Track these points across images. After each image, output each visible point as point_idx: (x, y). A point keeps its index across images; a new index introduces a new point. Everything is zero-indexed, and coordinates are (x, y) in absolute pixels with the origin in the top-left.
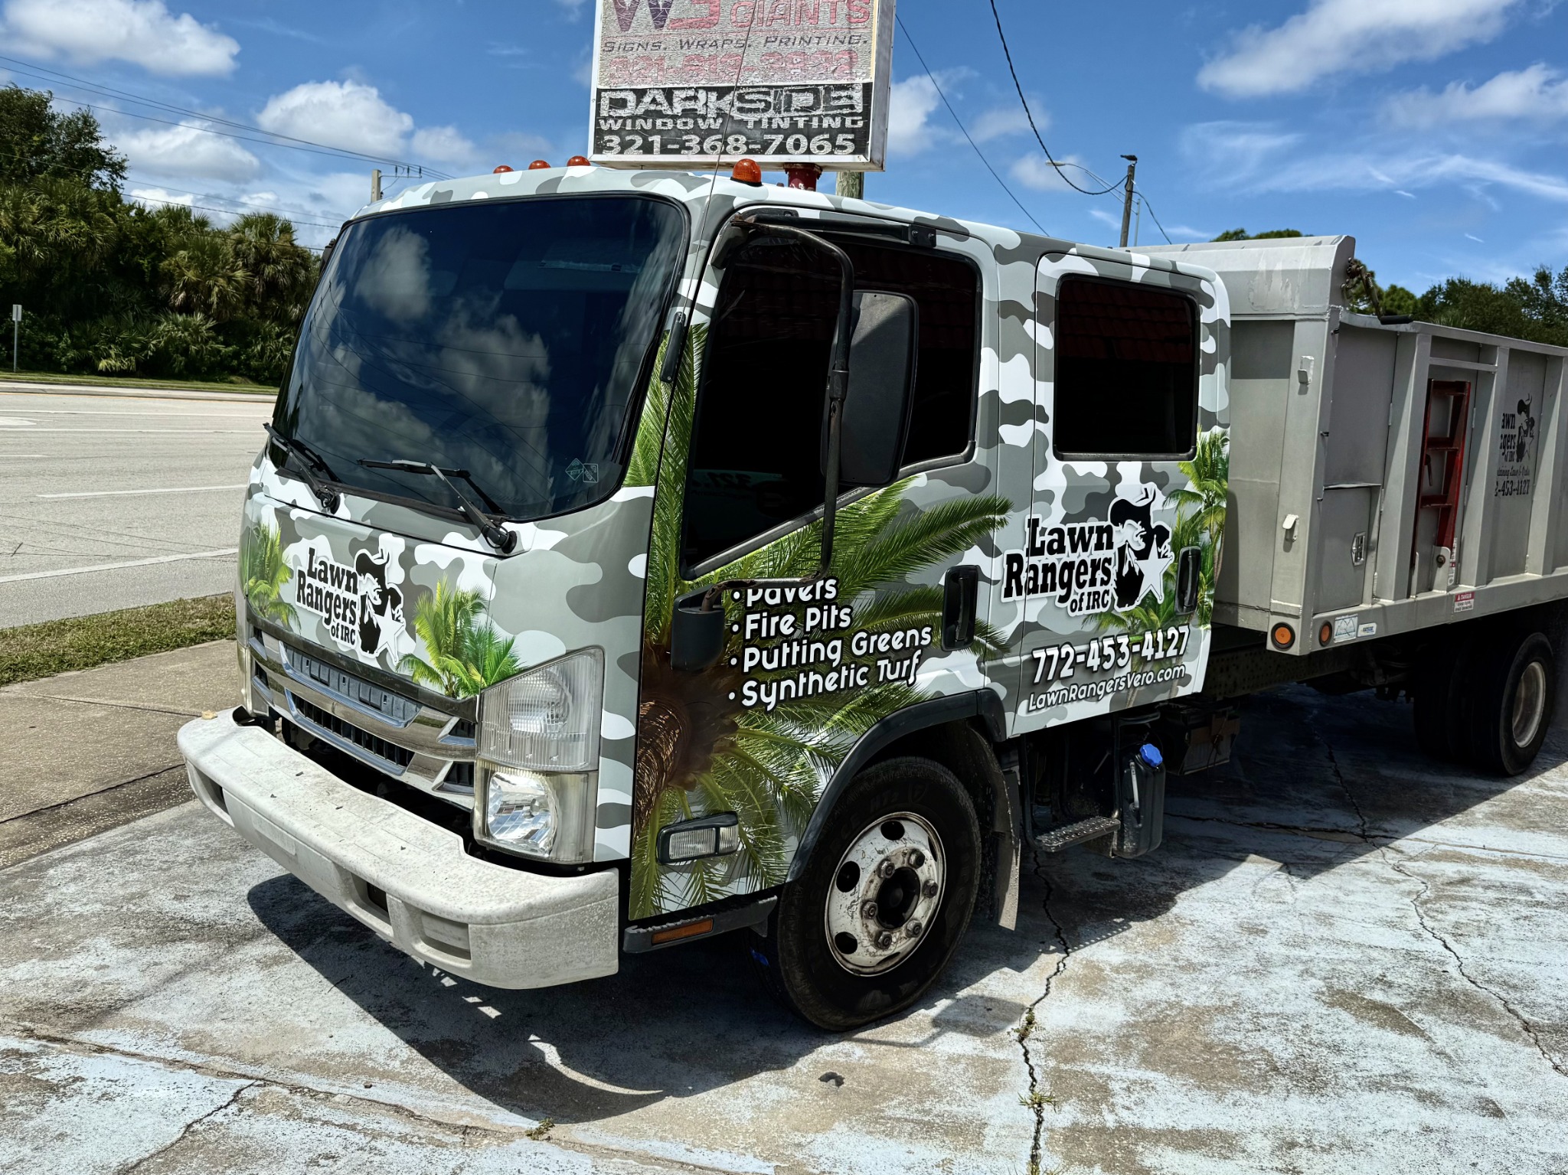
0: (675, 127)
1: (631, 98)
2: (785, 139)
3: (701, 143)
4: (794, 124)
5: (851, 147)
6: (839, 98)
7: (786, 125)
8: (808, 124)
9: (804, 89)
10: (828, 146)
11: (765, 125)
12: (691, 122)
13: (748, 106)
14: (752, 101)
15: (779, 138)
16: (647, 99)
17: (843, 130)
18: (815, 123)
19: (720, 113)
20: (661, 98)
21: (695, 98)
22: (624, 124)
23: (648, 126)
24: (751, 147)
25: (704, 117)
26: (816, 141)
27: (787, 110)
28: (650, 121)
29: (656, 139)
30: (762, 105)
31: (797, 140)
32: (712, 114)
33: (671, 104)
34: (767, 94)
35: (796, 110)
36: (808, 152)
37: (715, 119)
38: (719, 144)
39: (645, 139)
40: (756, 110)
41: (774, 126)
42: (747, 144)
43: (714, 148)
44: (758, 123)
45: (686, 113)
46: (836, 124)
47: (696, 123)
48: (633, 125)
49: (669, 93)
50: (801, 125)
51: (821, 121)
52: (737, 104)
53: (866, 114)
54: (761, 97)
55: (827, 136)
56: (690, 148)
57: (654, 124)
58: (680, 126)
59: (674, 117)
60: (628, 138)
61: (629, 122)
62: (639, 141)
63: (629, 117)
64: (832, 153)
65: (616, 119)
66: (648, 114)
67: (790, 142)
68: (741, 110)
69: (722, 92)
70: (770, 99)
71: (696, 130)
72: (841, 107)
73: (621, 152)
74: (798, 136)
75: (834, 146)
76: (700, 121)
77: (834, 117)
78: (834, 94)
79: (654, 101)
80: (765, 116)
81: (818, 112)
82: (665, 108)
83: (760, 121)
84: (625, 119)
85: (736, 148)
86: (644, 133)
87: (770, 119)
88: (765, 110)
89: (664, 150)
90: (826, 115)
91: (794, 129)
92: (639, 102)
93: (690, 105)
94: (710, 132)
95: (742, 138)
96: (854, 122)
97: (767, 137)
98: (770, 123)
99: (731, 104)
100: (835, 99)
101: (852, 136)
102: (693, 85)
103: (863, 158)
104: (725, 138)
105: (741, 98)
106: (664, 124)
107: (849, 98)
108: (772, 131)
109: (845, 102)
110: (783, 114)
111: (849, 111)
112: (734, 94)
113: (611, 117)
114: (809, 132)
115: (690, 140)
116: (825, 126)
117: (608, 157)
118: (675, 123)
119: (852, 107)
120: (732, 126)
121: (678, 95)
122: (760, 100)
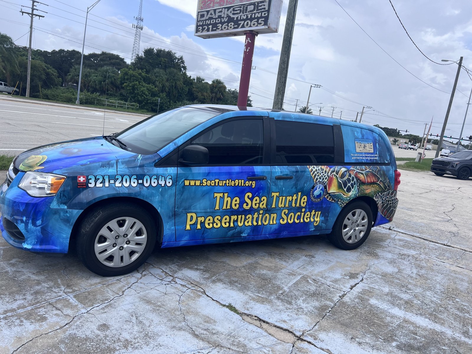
0: (215, 22)
1: (205, 13)
2: (244, 23)
3: (222, 27)
4: (247, 17)
5: (263, 23)
7: (245, 17)
8: (251, 16)
9: (251, 4)
10: (256, 23)
11: (239, 19)
12: (220, 20)
13: (235, 12)
14: (236, 10)
16: (209, 14)
17: (261, 17)
18: (253, 16)
19: (228, 16)
20: (213, 13)
21: (221, 12)
22: (203, 23)
24: (235, 26)
25: (223, 18)
26: (253, 22)
27: (246, 12)
28: (210, 21)
29: (211, 26)
31: (248, 22)
32: (225, 16)
33: (215, 14)
34: (241, 7)
35: (248, 12)
36: (250, 26)
37: (226, 18)
38: (226, 27)
39: (208, 27)
40: (237, 14)
41: (242, 18)
42: (234, 26)
43: (225, 28)
44: (237, 18)
45: (220, 17)
46: (259, 15)
48: (205, 23)
49: (215, 10)
50: (249, 17)
51: (255, 15)
52: (232, 12)
53: (268, 11)
54: (239, 8)
55: (256, 20)
56: (219, 29)
58: (217, 22)
59: (216, 19)
60: (204, 27)
62: (206, 28)
63: (205, 20)
64: (257, 26)
66: (210, 18)
67: (246, 23)
68: (233, 14)
69: (229, 8)
70: (242, 9)
71: (221, 22)
72: (261, 9)
73: (202, 32)
74: (248, 21)
75: (258, 23)
77: (259, 13)
78: (260, 5)
79: (211, 14)
80: (239, 15)
81: (255, 12)
82: (213, 16)
83: (238, 17)
85: (231, 27)
86: (208, 25)
87: (241, 16)
88: (240, 13)
89: (212, 30)
90: (257, 13)
91: (247, 19)
92: (207, 14)
93: (220, 14)
95: (233, 24)
96: (265, 14)
97: (239, 22)
98: (241, 18)
99: (231, 12)
100: (261, 6)
101: (264, 19)
102: (222, 7)
103: (266, 27)
104: (228, 24)
105: (234, 10)
106: (213, 21)
107: (264, 5)
108: (241, 20)
109: (263, 7)
110: (245, 14)
111: (264, 10)
112: (232, 8)
113: (200, 20)
114: (251, 19)
115: (219, 26)
116: (256, 16)
117: (199, 34)
118: (216, 21)
119: (264, 8)
120: (230, 20)
121: (217, 11)
122: (238, 10)
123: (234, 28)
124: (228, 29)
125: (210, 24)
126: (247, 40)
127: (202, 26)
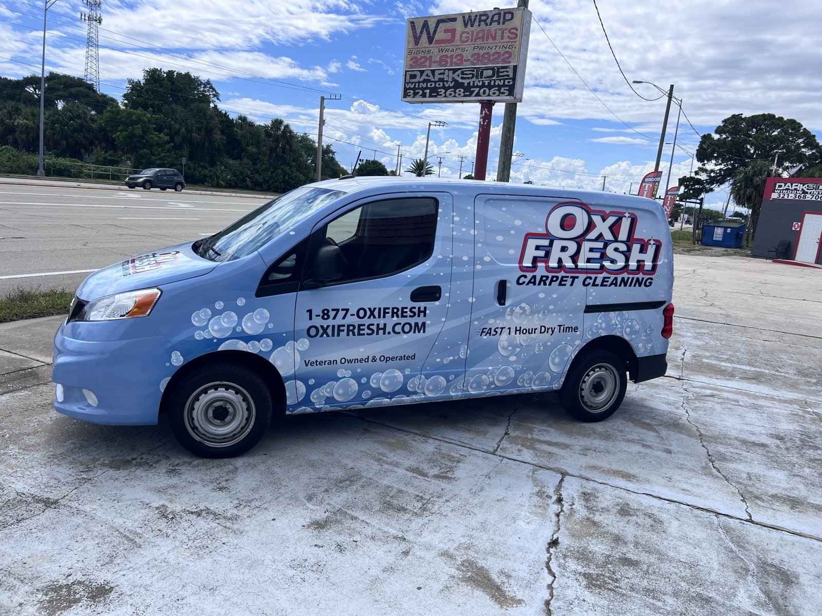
0: (435, 86)
1: (418, 74)
2: (480, 90)
3: (445, 93)
4: (483, 83)
5: (507, 92)
6: (503, 72)
7: (480, 84)
8: (489, 83)
9: (487, 69)
10: (497, 93)
11: (471, 84)
12: (441, 84)
13: (465, 76)
14: (467, 74)
15: (477, 90)
16: (425, 74)
17: (504, 85)
18: (492, 83)
19: (454, 80)
20: (430, 74)
21: (443, 74)
22: (415, 85)
23: (425, 86)
25: (447, 82)
26: (492, 91)
27: (481, 78)
28: (425, 84)
29: (428, 91)
30: (471, 76)
31: (485, 90)
32: (450, 80)
33: (434, 76)
34: (473, 71)
35: (485, 78)
36: (489, 95)
37: (451, 82)
38: (453, 93)
39: (423, 91)
40: (468, 78)
41: (476, 85)
42: (464, 92)
43: (450, 94)
44: (469, 84)
45: (441, 80)
46: (501, 83)
47: (444, 84)
48: (419, 86)
49: (433, 72)
50: (486, 84)
51: (495, 82)
52: (461, 76)
53: (514, 79)
55: (497, 88)
56: (441, 95)
57: (427, 85)
58: (437, 85)
59: (435, 82)
60: (416, 91)
61: (417, 84)
62: (421, 92)
63: (417, 82)
64: (499, 95)
65: (412, 83)
66: (425, 81)
67: (482, 91)
68: (462, 78)
69: (455, 71)
70: (475, 73)
71: (444, 87)
72: (504, 76)
73: (414, 97)
74: (485, 89)
75: (500, 93)
76: (445, 83)
77: (500, 80)
78: (501, 70)
79: (427, 75)
80: (471, 81)
82: (431, 78)
83: (470, 82)
84: (415, 83)
85: (459, 95)
86: (423, 89)
87: (474, 82)
88: (472, 78)
89: (431, 96)
90: (497, 79)
91: (483, 86)
92: (421, 75)
93: (442, 76)
94: (449, 88)
95: (462, 90)
96: (509, 82)
97: (472, 89)
98: (474, 84)
99: (458, 76)
100: (501, 72)
101: (508, 88)
102: (444, 68)
103: (512, 98)
104: (455, 90)
105: (462, 73)
106: (431, 85)
107: (507, 72)
108: (474, 87)
109: (505, 73)
110: (479, 79)
111: (507, 77)
112: (460, 71)
113: (410, 82)
114: (490, 87)
115: (441, 92)
116: (497, 84)
117: (408, 99)
118: (435, 84)
119: (508, 76)
120: (458, 85)
121: (437, 73)
122: (470, 74)
123: (465, 96)
124: (455, 96)
125: (427, 88)
126: (484, 112)
127: (414, 89)
